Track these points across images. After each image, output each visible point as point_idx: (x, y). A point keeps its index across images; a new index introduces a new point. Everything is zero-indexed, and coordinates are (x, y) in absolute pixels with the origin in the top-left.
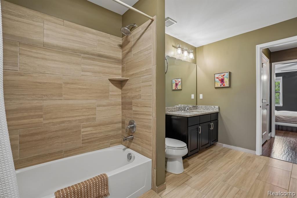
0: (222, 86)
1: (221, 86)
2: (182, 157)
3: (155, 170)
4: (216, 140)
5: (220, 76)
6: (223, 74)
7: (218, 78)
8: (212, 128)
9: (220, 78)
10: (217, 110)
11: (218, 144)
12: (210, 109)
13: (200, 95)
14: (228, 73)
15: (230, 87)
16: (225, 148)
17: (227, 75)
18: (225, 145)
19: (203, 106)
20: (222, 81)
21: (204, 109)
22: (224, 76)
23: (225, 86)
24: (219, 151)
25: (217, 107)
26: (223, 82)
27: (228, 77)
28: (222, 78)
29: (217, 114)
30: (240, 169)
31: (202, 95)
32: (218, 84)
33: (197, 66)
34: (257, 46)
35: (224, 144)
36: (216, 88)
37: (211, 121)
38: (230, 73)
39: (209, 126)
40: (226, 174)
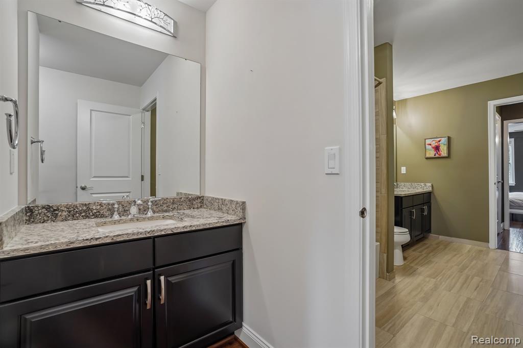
0: (437, 155)
1: (435, 155)
2: (402, 246)
3: (385, 255)
4: (429, 231)
5: (434, 142)
6: (440, 139)
7: (430, 145)
8: (425, 213)
9: (434, 145)
10: (430, 189)
11: (432, 235)
12: (419, 188)
13: (402, 168)
14: (446, 139)
15: (449, 157)
16: (442, 241)
17: (444, 141)
18: (442, 238)
19: (408, 183)
20: (437, 148)
21: (409, 188)
22: (439, 141)
23: (442, 156)
24: (437, 244)
25: (430, 184)
26: (439, 151)
27: (446, 143)
28: (436, 144)
29: (429, 194)
30: (474, 262)
31: (405, 168)
32: (431, 153)
33: (397, 127)
34: (489, 102)
35: (440, 236)
36: (427, 158)
37: (423, 204)
38: (449, 138)
39: (423, 210)
40: (458, 266)
